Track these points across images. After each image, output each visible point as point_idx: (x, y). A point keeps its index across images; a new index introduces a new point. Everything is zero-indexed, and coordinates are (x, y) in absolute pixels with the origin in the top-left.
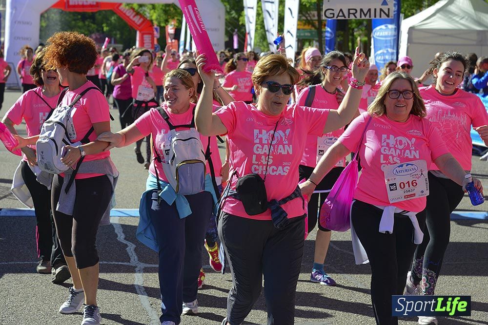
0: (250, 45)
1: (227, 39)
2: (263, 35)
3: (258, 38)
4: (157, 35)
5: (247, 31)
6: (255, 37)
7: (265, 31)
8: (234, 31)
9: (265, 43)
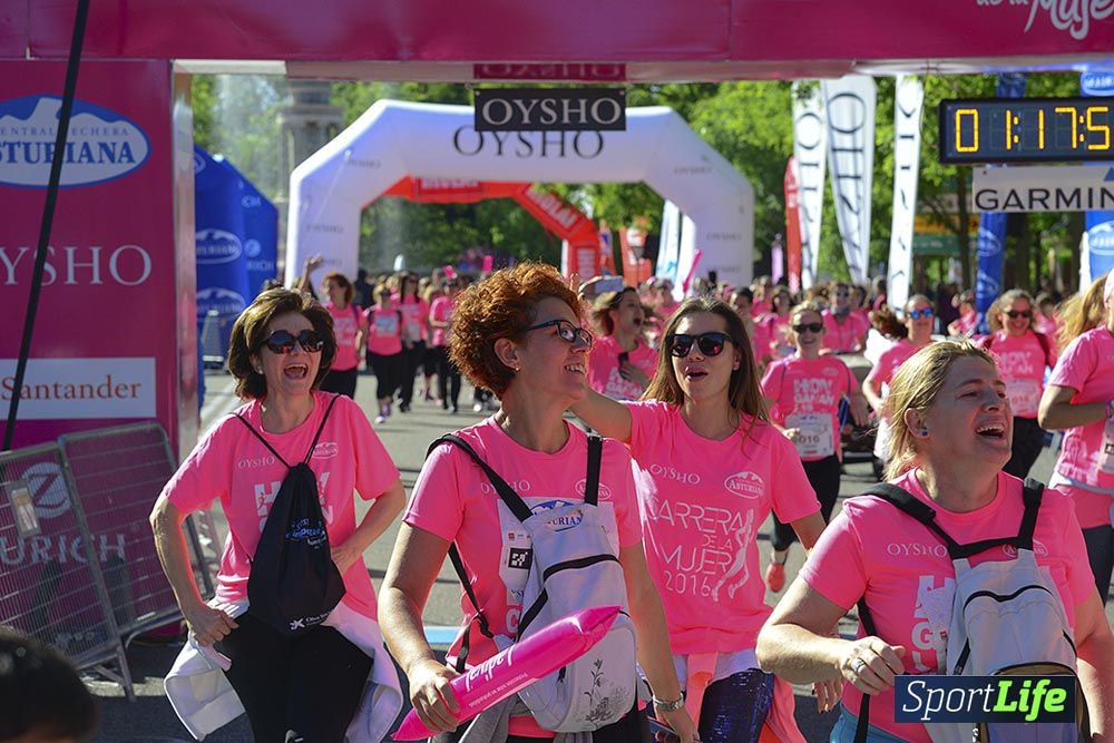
0: (810, 268)
1: (758, 256)
2: (836, 247)
3: (825, 255)
4: (606, 249)
5: (804, 239)
6: (820, 251)
7: (841, 239)
8: (774, 239)
9: (841, 266)
